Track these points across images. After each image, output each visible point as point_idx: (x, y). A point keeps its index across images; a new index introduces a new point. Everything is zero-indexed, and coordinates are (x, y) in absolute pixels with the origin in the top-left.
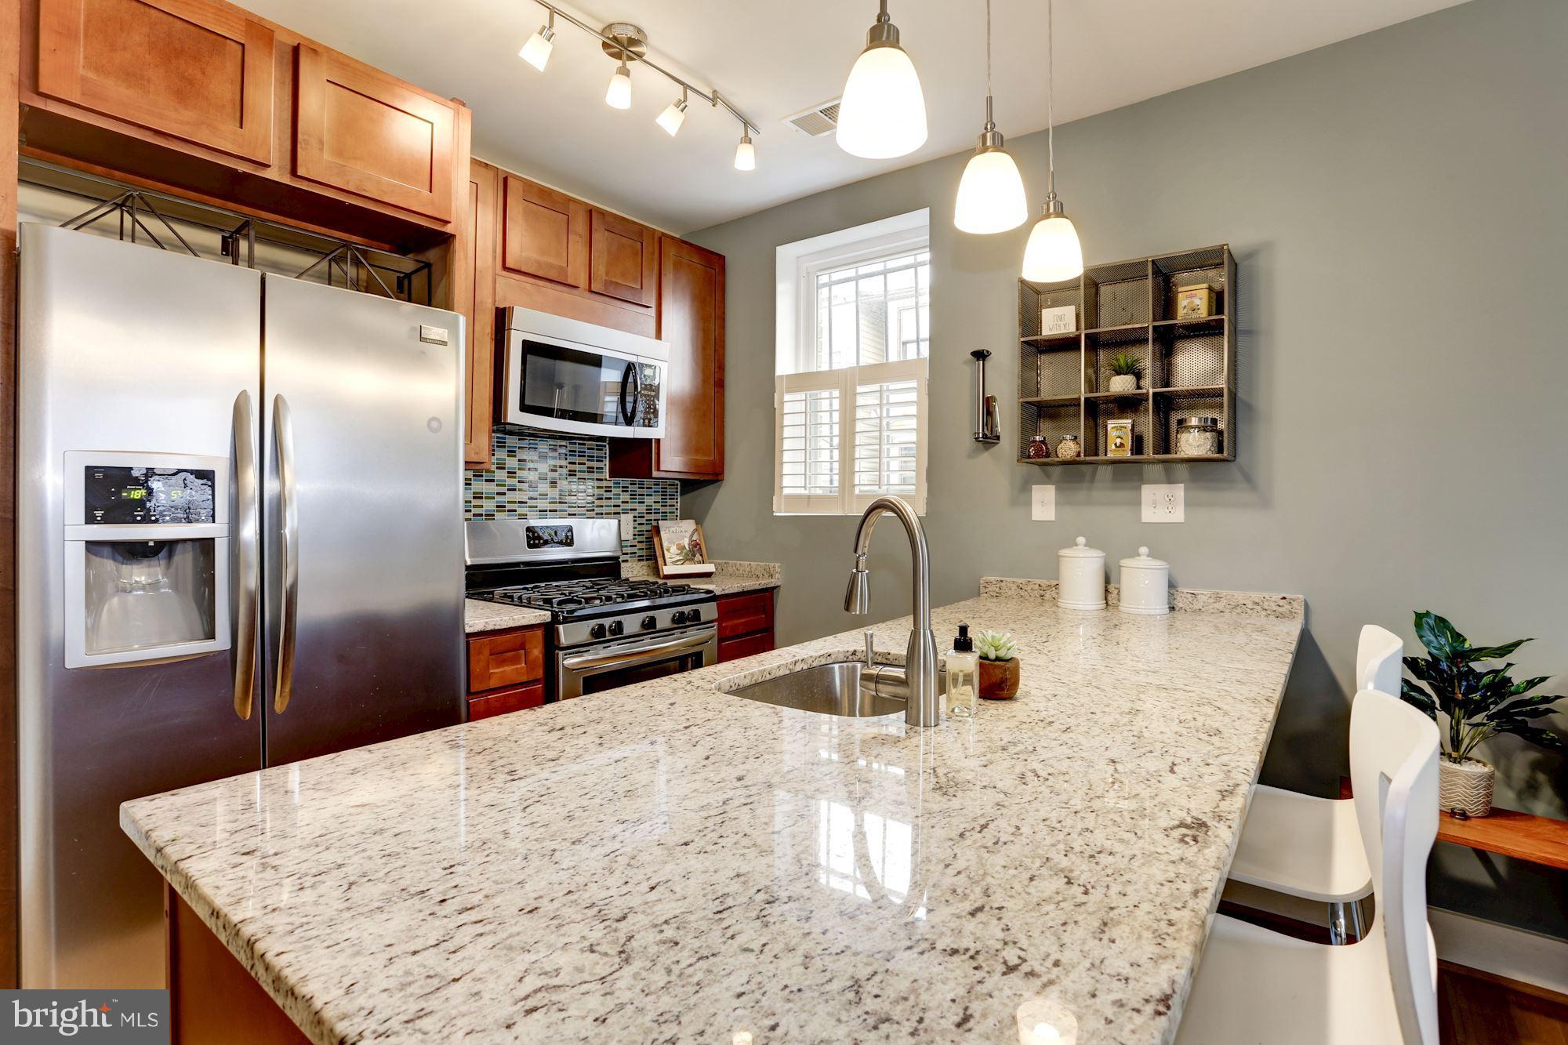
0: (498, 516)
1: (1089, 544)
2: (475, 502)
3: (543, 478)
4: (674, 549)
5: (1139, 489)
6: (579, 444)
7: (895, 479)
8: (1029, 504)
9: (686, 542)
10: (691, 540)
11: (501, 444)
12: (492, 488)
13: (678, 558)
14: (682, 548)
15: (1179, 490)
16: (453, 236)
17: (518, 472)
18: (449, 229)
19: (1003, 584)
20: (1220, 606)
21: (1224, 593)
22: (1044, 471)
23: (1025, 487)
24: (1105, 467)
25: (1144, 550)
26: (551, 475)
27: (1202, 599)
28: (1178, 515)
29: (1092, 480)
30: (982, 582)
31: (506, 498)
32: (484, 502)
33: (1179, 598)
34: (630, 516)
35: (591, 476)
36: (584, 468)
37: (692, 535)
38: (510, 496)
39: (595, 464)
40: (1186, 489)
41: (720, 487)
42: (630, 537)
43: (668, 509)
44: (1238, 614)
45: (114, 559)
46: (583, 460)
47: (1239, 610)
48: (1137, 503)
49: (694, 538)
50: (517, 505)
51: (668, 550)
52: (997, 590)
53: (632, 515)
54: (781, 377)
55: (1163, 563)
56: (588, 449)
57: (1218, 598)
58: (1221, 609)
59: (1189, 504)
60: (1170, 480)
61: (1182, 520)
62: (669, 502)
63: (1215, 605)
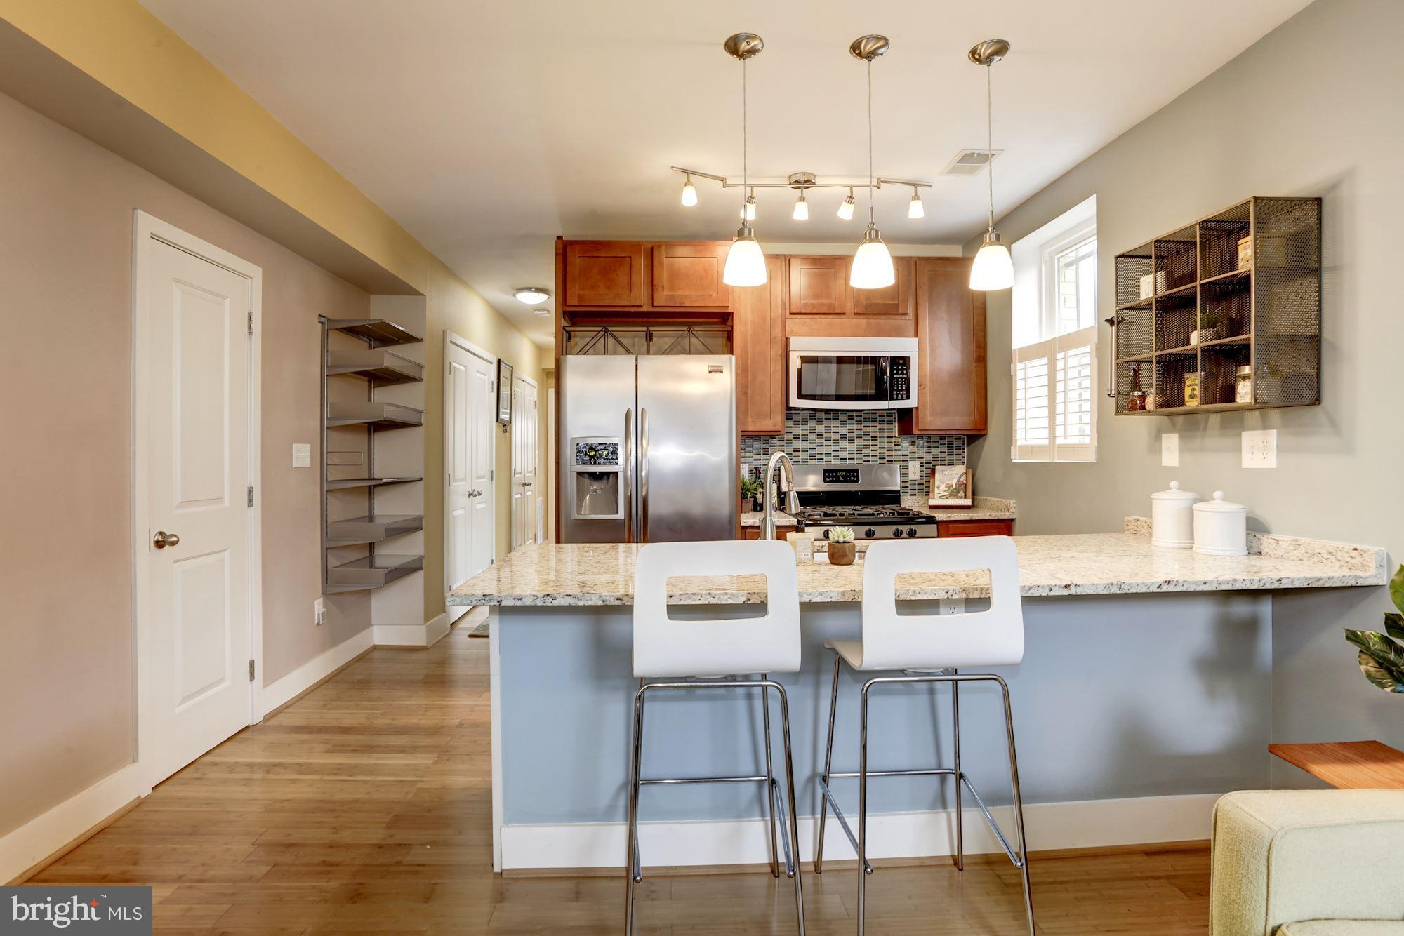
0: (810, 462)
1: (1181, 488)
2: (794, 454)
3: (843, 437)
4: (943, 487)
5: (1240, 435)
6: (872, 413)
7: (1074, 430)
8: (1159, 451)
9: (954, 482)
10: (959, 481)
11: (788, 419)
12: (806, 445)
13: (945, 493)
14: (949, 486)
15: (1272, 435)
16: (732, 313)
17: (824, 434)
18: (730, 310)
19: (1139, 523)
20: (1299, 553)
21: (1302, 540)
22: (1170, 420)
23: (1157, 437)
24: (1215, 415)
25: (1217, 494)
26: (848, 435)
27: (1285, 545)
28: (1271, 461)
29: (1205, 429)
30: (1125, 520)
31: (817, 451)
32: (800, 454)
33: (1265, 544)
34: (917, 463)
35: (882, 434)
36: (877, 429)
37: (960, 477)
38: (819, 450)
39: (886, 426)
40: (1279, 435)
41: (985, 440)
42: (918, 477)
43: (954, 457)
44: (1315, 563)
45: (590, 479)
46: (874, 424)
47: (1315, 559)
48: (1238, 450)
49: (961, 479)
50: (824, 455)
51: (938, 488)
52: (1135, 527)
53: (919, 462)
54: (1015, 350)
55: (1240, 506)
56: (880, 416)
57: (1297, 545)
58: (1301, 557)
59: (1281, 450)
60: (1265, 427)
61: (1274, 466)
62: (955, 452)
63: (1295, 552)
